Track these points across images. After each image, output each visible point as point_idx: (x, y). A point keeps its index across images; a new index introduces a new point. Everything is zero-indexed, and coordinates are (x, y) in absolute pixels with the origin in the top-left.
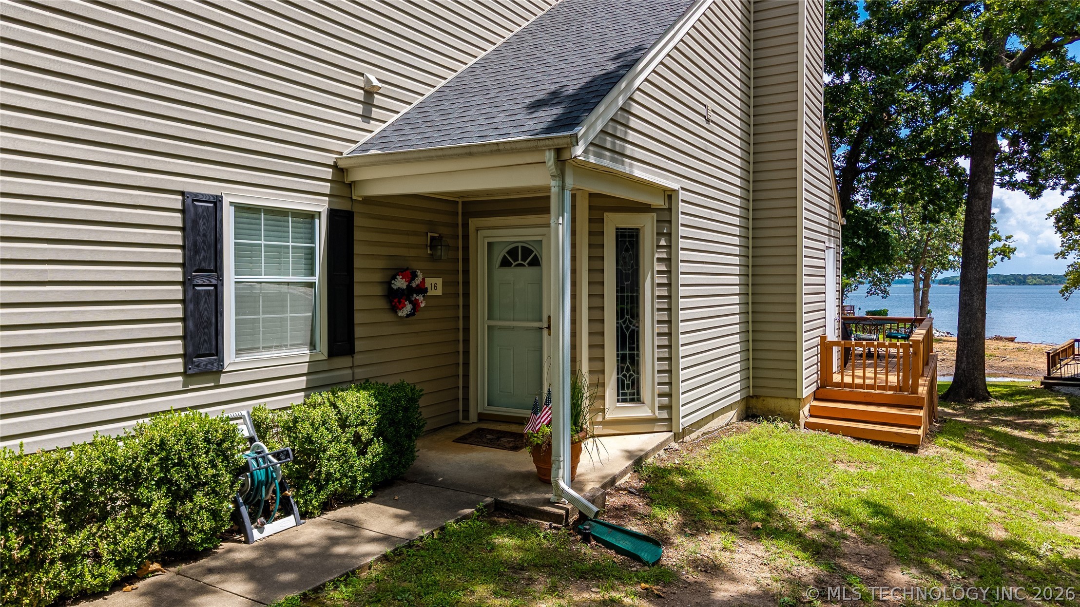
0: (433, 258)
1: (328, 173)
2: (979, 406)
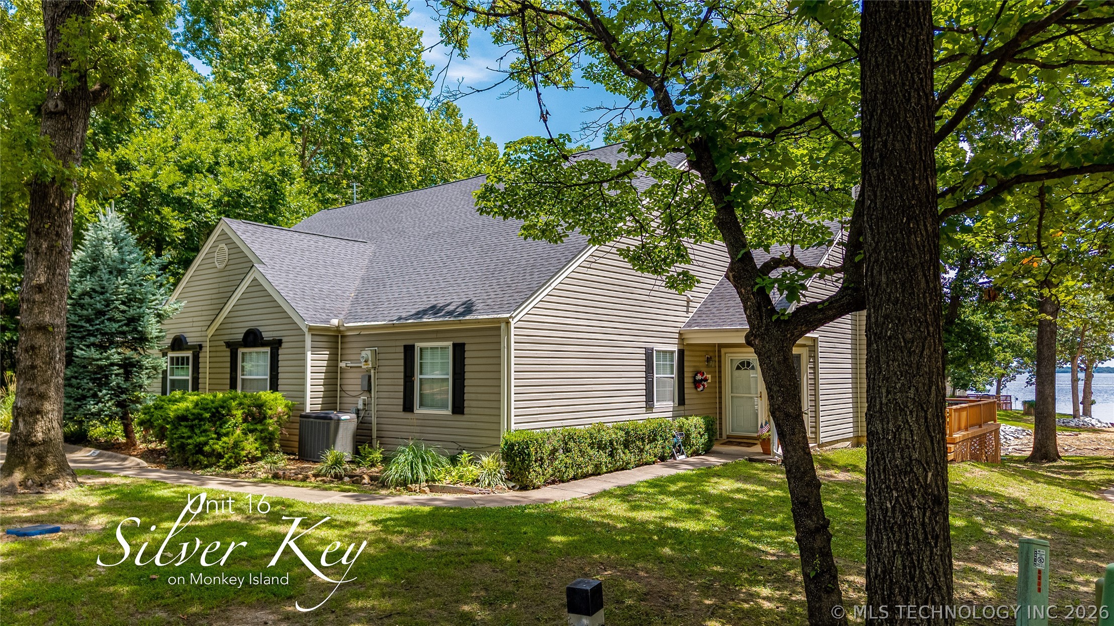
0: (708, 366)
1: (677, 336)
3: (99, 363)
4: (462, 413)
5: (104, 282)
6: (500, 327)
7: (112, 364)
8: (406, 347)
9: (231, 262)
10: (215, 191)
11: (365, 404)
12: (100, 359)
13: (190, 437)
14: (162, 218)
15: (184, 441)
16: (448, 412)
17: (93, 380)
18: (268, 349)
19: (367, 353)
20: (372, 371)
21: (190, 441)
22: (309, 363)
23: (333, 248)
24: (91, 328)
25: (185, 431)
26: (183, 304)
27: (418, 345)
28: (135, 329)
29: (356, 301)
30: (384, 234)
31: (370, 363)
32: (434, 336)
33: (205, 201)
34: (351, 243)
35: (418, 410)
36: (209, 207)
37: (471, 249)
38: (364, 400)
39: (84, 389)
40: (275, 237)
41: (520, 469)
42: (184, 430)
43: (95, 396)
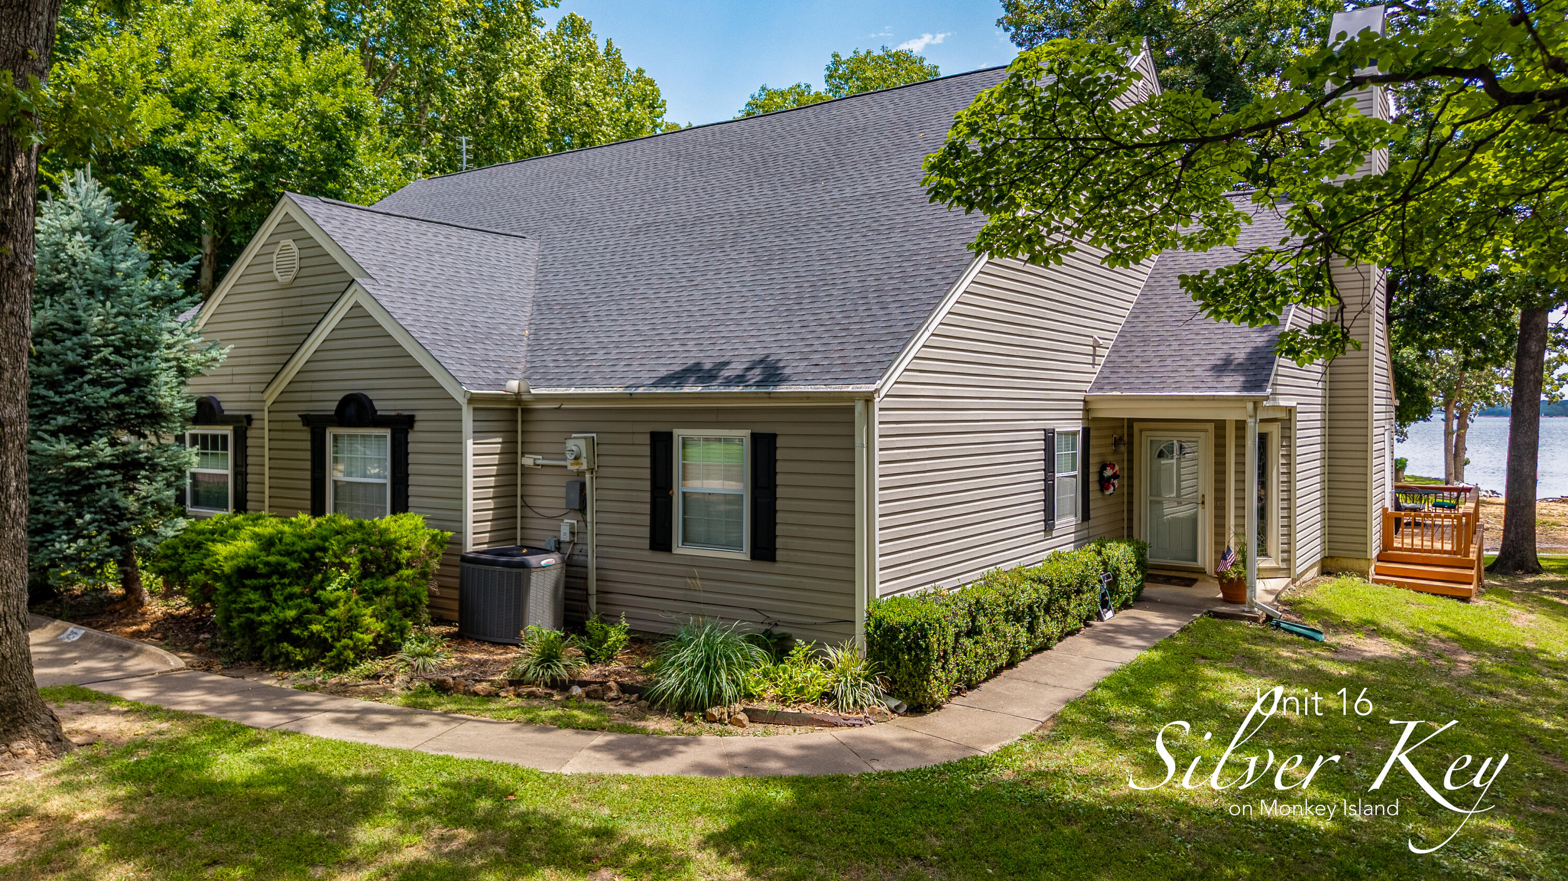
0: (1115, 452)
2: (1529, 579)
3: (77, 464)
4: (772, 558)
5: (80, 313)
6: (852, 409)
7: (101, 466)
8: (654, 436)
9: (304, 272)
10: (236, 142)
11: (572, 533)
12: (77, 457)
13: (264, 610)
14: (145, 186)
15: (252, 616)
16: (744, 555)
17: (66, 496)
18: (387, 432)
19: (577, 444)
20: (588, 476)
21: (265, 617)
22: (470, 460)
23: (475, 247)
24: (57, 399)
25: (255, 598)
26: (227, 350)
27: (679, 433)
28: (142, 398)
29: (536, 344)
30: (551, 224)
31: (584, 461)
32: (713, 418)
33: (220, 158)
34: (502, 239)
35: (680, 549)
36: (228, 168)
37: (734, 255)
38: (572, 525)
39: (49, 512)
40: (379, 228)
41: (910, 675)
42: (252, 596)
43: (69, 524)
